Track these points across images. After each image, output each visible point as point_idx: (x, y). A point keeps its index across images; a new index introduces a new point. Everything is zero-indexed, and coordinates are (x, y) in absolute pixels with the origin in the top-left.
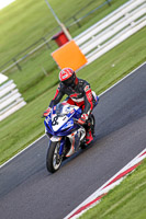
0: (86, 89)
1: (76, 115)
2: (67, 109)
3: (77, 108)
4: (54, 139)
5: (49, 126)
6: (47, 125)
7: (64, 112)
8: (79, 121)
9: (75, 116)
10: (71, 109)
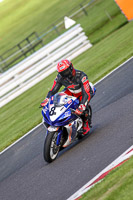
0: (83, 80)
1: (74, 106)
2: (65, 99)
3: (74, 98)
4: (51, 129)
5: (46, 116)
6: (44, 115)
7: (61, 102)
8: (77, 111)
9: (72, 106)
10: (69, 99)
